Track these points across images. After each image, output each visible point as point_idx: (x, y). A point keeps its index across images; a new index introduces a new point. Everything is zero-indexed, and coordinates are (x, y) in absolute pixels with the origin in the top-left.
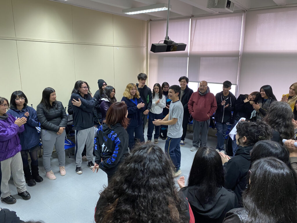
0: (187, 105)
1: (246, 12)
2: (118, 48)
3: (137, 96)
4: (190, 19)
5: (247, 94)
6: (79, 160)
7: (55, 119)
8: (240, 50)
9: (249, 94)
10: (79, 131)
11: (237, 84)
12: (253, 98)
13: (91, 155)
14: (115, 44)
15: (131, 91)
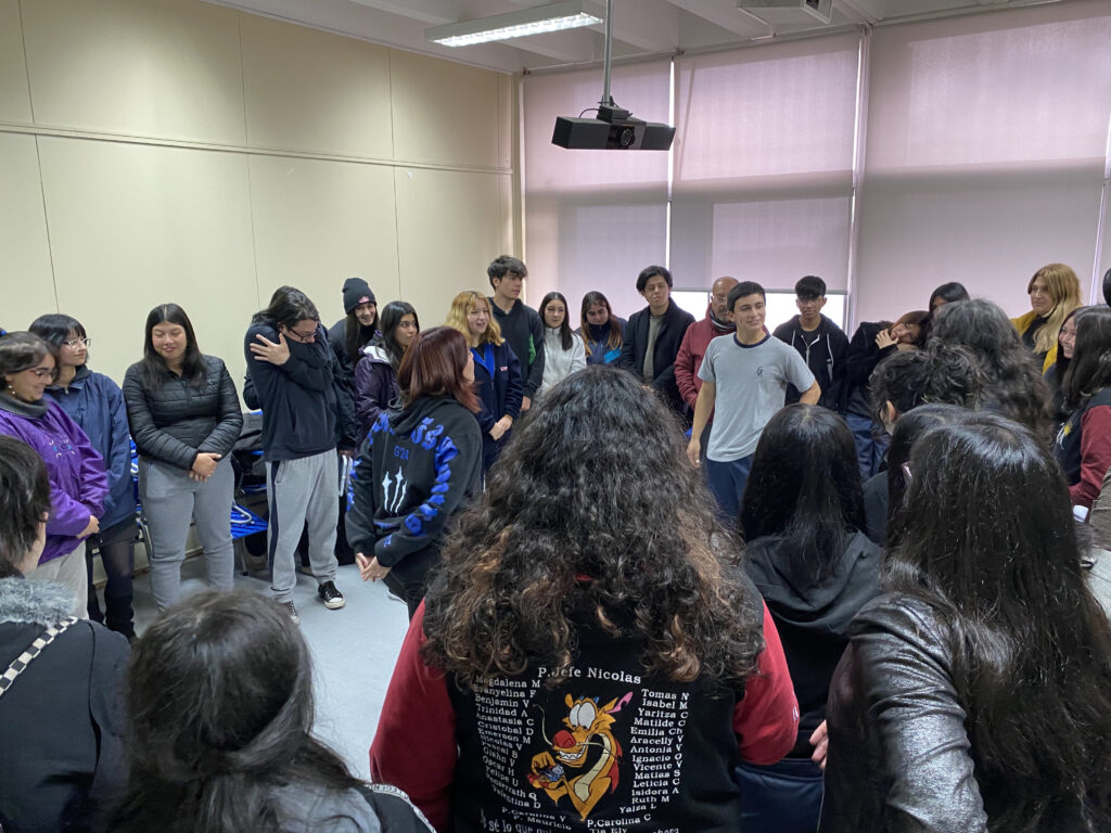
0: (673, 370)
1: (871, 33)
2: (410, 174)
3: (493, 336)
4: (672, 64)
5: (885, 320)
6: (286, 575)
7: (190, 423)
8: (854, 168)
9: (893, 319)
10: (281, 466)
11: (849, 289)
12: (910, 334)
13: (328, 559)
14: (399, 158)
15: (469, 317)
